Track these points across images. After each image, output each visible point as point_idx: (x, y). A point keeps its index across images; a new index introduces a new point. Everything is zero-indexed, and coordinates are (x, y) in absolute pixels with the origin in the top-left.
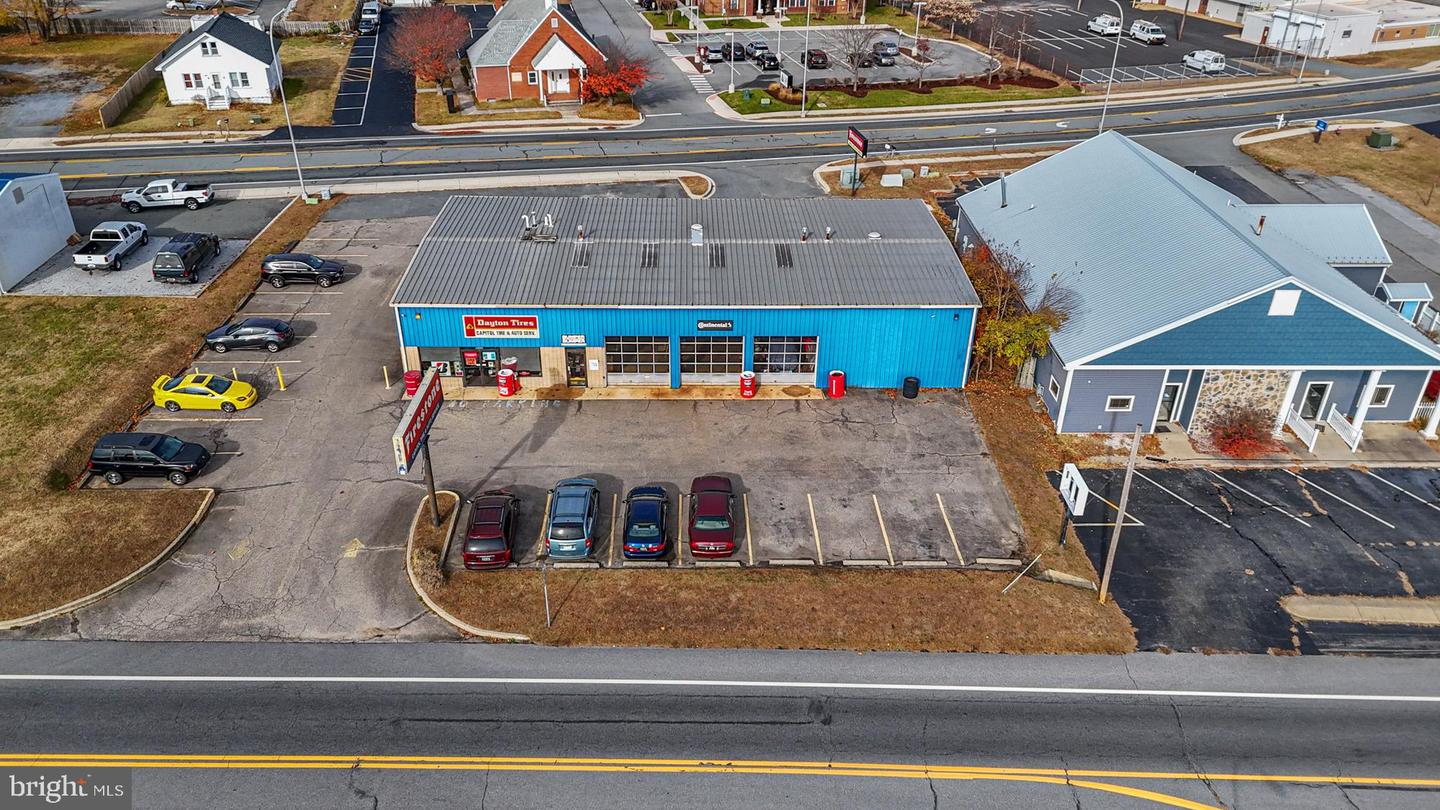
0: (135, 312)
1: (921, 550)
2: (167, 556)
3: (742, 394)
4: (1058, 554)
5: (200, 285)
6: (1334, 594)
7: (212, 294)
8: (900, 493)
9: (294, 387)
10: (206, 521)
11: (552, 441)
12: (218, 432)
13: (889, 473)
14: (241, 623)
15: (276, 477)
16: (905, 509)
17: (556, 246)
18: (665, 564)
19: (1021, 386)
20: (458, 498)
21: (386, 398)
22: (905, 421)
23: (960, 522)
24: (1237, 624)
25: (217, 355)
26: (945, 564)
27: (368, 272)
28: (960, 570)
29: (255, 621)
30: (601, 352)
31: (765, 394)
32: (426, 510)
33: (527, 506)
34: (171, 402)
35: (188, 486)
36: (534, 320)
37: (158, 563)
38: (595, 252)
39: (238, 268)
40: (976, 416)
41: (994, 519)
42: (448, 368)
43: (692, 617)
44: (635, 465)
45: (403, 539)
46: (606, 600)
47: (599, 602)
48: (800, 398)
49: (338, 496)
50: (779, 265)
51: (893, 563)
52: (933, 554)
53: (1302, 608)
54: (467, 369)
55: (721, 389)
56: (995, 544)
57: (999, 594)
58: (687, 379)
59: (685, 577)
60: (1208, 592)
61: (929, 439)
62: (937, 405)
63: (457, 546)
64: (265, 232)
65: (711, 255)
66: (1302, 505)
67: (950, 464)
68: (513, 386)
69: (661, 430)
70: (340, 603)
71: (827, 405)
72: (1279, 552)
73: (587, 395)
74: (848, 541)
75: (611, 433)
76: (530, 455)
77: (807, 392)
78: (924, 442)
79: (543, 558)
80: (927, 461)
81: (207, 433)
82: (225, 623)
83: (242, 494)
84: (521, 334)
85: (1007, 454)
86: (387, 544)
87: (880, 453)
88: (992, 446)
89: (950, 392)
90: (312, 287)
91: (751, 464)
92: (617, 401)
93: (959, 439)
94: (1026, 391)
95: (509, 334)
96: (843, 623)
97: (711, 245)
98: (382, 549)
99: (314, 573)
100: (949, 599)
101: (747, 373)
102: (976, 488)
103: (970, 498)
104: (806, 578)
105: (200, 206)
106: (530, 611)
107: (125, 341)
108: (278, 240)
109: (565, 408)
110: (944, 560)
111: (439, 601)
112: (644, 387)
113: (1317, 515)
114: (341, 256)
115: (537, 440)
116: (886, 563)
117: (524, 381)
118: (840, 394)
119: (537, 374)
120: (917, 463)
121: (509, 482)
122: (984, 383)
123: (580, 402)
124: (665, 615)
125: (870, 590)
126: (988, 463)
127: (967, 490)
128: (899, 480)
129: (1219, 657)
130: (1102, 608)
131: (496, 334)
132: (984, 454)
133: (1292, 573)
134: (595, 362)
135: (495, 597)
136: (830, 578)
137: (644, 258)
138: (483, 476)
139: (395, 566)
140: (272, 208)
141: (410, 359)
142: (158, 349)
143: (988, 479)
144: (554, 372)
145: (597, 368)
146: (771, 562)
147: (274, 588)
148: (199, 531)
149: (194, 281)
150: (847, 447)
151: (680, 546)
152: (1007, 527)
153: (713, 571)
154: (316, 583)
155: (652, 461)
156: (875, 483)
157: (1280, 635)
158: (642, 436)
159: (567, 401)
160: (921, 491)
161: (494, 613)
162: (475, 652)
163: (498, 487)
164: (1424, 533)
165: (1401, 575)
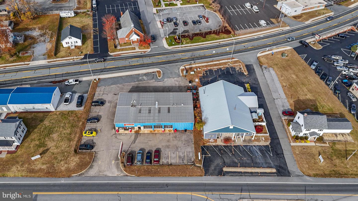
0: (75, 114)
1: (182, 161)
2: (92, 163)
5: (83, 107)
6: (230, 167)
7: (85, 109)
8: (181, 151)
9: (101, 131)
10: (95, 157)
11: (136, 141)
12: (93, 140)
13: (180, 147)
14: (102, 174)
15: (102, 149)
16: (181, 154)
18: (151, 164)
20: (125, 153)
21: (114, 133)
22: (184, 137)
23: (187, 156)
24: (216, 172)
27: (107, 102)
28: (185, 165)
29: (104, 173)
33: (134, 155)
34: (86, 136)
35: (91, 151)
36: (133, 124)
37: (91, 165)
38: (142, 109)
39: (87, 102)
40: (194, 136)
41: (192, 156)
42: (122, 129)
43: (154, 173)
44: (147, 146)
45: (119, 160)
46: (143, 170)
48: (170, 132)
49: (110, 153)
50: (168, 113)
53: (225, 169)
54: (124, 129)
56: (191, 160)
57: (190, 168)
58: (155, 129)
59: (153, 167)
60: (215, 167)
62: (189, 134)
63: (126, 162)
64: (89, 91)
65: (158, 110)
66: (231, 152)
67: (188, 146)
69: (151, 139)
70: (113, 170)
72: (226, 160)
74: (173, 160)
75: (144, 140)
76: (134, 145)
78: (186, 141)
79: (136, 163)
81: (91, 140)
83: (98, 152)
84: (132, 126)
85: (196, 144)
87: (180, 144)
88: (194, 142)
89: (191, 131)
90: (99, 107)
91: (163, 146)
92: (145, 133)
93: (190, 141)
94: (201, 130)
95: (130, 126)
96: (171, 173)
97: (159, 107)
98: (117, 162)
99: (109, 166)
100: (183, 169)
102: (191, 150)
103: (190, 152)
104: (167, 166)
105: (77, 84)
106: (135, 172)
108: (92, 93)
109: (138, 135)
110: (184, 163)
111: (124, 170)
112: (149, 130)
113: (233, 154)
114: (102, 97)
115: (134, 141)
116: (177, 164)
119: (134, 129)
120: (184, 146)
121: (131, 150)
122: (196, 129)
123: (140, 133)
124: (150, 172)
125: (175, 168)
126: (193, 145)
128: (181, 149)
129: (213, 177)
130: (201, 170)
131: (128, 126)
133: (226, 164)
134: (142, 128)
135: (131, 170)
136: (170, 166)
137: (149, 111)
138: (128, 149)
139: (118, 165)
140: (89, 82)
141: (117, 128)
142: (81, 123)
143: (192, 148)
146: (163, 164)
147: (105, 169)
148: (94, 159)
150: (175, 142)
151: (153, 161)
153: (156, 166)
154: (110, 168)
155: (150, 145)
156: (178, 149)
157: (221, 173)
158: (148, 140)
159: (138, 133)
160: (184, 151)
161: (131, 172)
162: (129, 178)
163: (130, 151)
164: (245, 156)
165: (239, 164)
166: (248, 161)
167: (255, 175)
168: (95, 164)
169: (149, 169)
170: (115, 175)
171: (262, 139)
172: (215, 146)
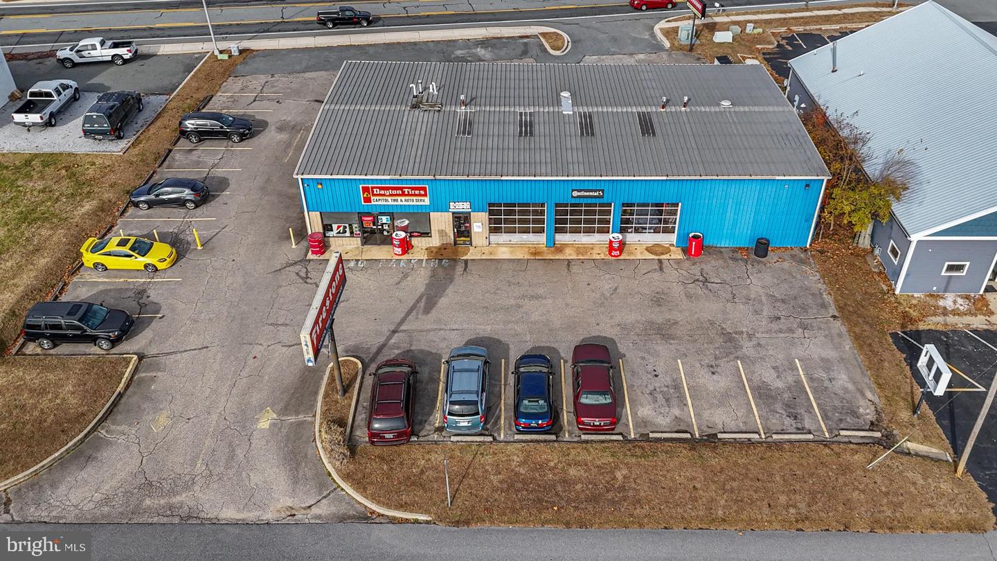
0: (67, 168)
1: (788, 422)
2: (94, 429)
3: (610, 254)
4: (913, 426)
5: (125, 141)
7: (136, 151)
8: (762, 359)
9: (210, 245)
10: (131, 389)
11: (443, 301)
12: (141, 293)
13: (750, 337)
14: (162, 502)
15: (194, 341)
16: (769, 376)
17: (442, 113)
18: (553, 437)
19: (860, 245)
20: (360, 365)
21: (293, 257)
22: (759, 281)
23: (819, 391)
25: (141, 213)
26: (810, 437)
27: (273, 128)
28: (825, 444)
29: (176, 500)
30: (484, 216)
31: (630, 253)
32: (332, 378)
33: (424, 372)
34: (98, 264)
35: (113, 351)
36: (424, 189)
37: (86, 436)
38: (476, 120)
39: (158, 123)
40: (823, 277)
41: (850, 386)
42: (348, 230)
43: (582, 496)
45: (312, 407)
46: (501, 477)
47: (495, 479)
48: (662, 257)
49: (251, 361)
50: (643, 134)
51: (763, 436)
52: (799, 426)
54: (364, 230)
55: (592, 247)
56: (855, 414)
57: (865, 470)
58: (561, 238)
59: (573, 452)
61: (783, 301)
62: (786, 265)
63: (362, 417)
64: (183, 88)
65: (581, 123)
67: (805, 327)
68: (406, 246)
69: (541, 291)
70: (256, 478)
71: (687, 264)
73: (471, 255)
74: (720, 411)
75: (495, 293)
76: (424, 317)
77: (667, 251)
78: (778, 304)
79: (440, 429)
80: (783, 324)
81: (131, 294)
82: (148, 502)
83: (163, 359)
84: (413, 202)
85: (854, 317)
86: (297, 413)
87: (740, 316)
88: (841, 309)
89: (796, 251)
90: (225, 143)
91: (623, 327)
92: (498, 261)
93: (810, 301)
94: (864, 250)
95: (402, 201)
96: (723, 502)
97: (580, 113)
98: (292, 419)
99: (230, 445)
100: (819, 476)
101: (615, 235)
102: (831, 354)
103: (826, 364)
104: (685, 452)
105: (126, 61)
106: (431, 490)
107: (57, 199)
108: (194, 95)
109: (453, 268)
110: (810, 432)
111: (347, 477)
112: (521, 245)
114: (249, 111)
115: (429, 301)
116: (756, 436)
117: (415, 241)
118: (698, 254)
119: (427, 234)
120: (774, 326)
121: (405, 346)
122: (826, 243)
123: (466, 262)
124: (557, 494)
125: (745, 466)
126: (838, 326)
127: (823, 356)
128: (759, 345)
130: (959, 482)
131: (391, 201)
132: (834, 317)
134: (479, 225)
135: (399, 474)
136: (707, 453)
137: (521, 127)
138: (382, 340)
139: (304, 438)
140: (188, 63)
141: (314, 223)
142: (88, 206)
143: (840, 344)
144: (442, 233)
145: (480, 230)
146: (651, 435)
147: (193, 463)
148: (123, 400)
149: (120, 138)
150: (709, 309)
151: (566, 417)
152: (863, 395)
153: (598, 446)
154: (232, 457)
155: (534, 323)
156: (738, 347)
158: (524, 297)
159: (455, 260)
160: (781, 356)
161: (398, 492)
162: (382, 535)
163: (397, 352)
169: (541, 467)
170: (271, 516)
172: (987, 335)
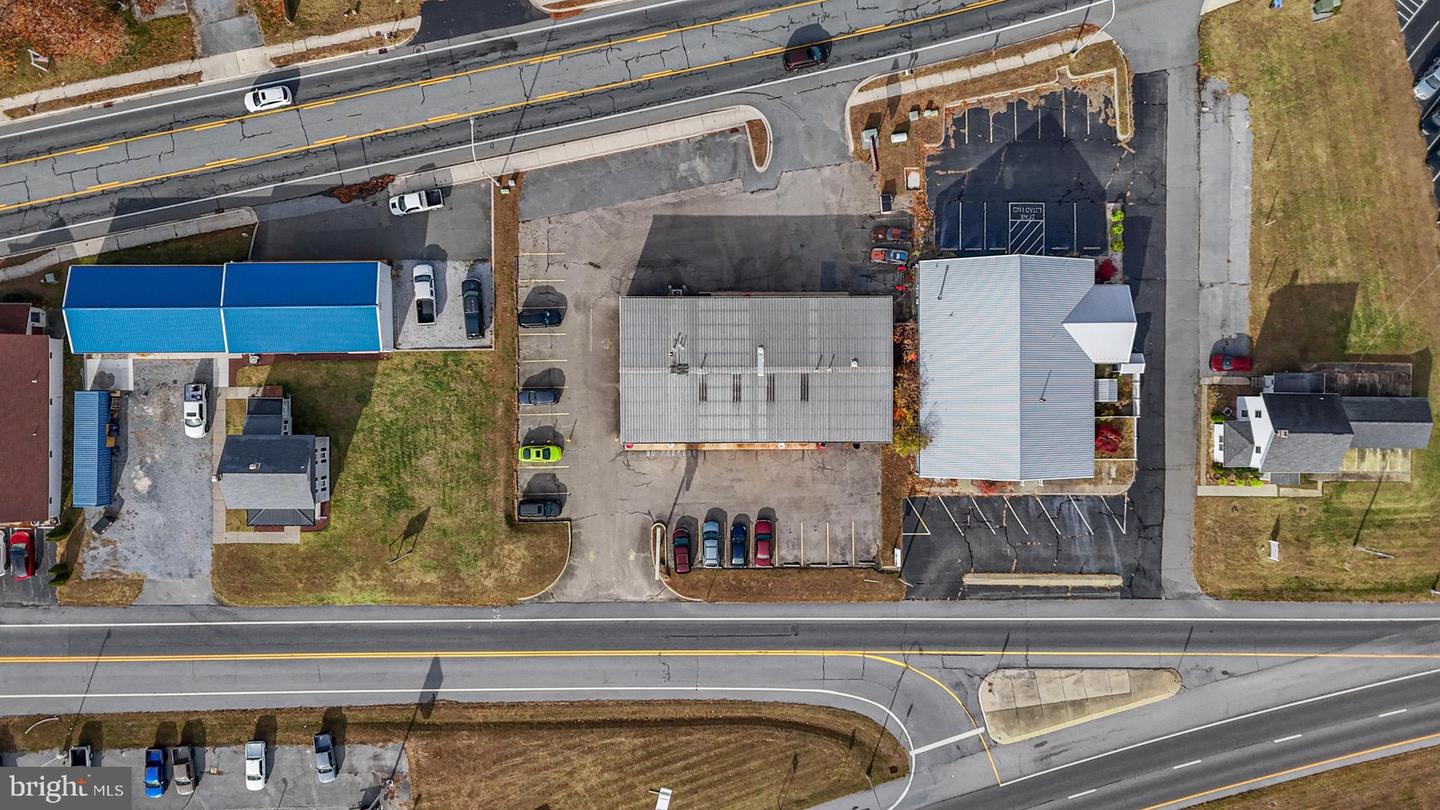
1: (840, 559)
6: (985, 572)
7: (500, 344)
8: (839, 521)
11: (694, 482)
12: (554, 477)
13: (836, 507)
14: (605, 594)
15: (589, 510)
16: (839, 531)
17: (689, 377)
20: (665, 528)
21: (618, 448)
22: (851, 467)
23: (858, 539)
24: (942, 588)
26: (847, 566)
28: (851, 569)
37: (568, 565)
38: (709, 384)
41: (872, 537)
43: (756, 591)
44: (731, 502)
45: (649, 550)
49: (618, 523)
50: (801, 400)
51: (828, 566)
52: (844, 560)
56: (868, 554)
59: (753, 574)
60: (940, 571)
61: (858, 483)
64: (495, 250)
65: (768, 387)
66: (998, 519)
67: (862, 501)
72: (977, 549)
74: (814, 552)
76: (687, 493)
78: (855, 485)
80: (854, 499)
81: (550, 478)
83: (579, 521)
85: (888, 493)
86: (643, 552)
87: (835, 494)
88: (883, 488)
91: (780, 501)
93: (870, 482)
97: (768, 375)
98: (642, 555)
99: (622, 568)
102: (869, 517)
103: (866, 524)
104: (796, 573)
106: (701, 590)
109: (698, 457)
113: (1001, 528)
114: (550, 282)
115: (687, 483)
116: (825, 565)
120: (849, 501)
121: (682, 514)
126: (878, 500)
127: (866, 519)
129: (930, 601)
130: (897, 583)
132: (878, 494)
133: (974, 560)
136: (804, 574)
137: (734, 391)
138: (671, 509)
139: (649, 565)
140: (482, 202)
143: (875, 511)
146: (784, 565)
147: (610, 576)
148: (574, 546)
152: (875, 542)
153: (763, 571)
154: (624, 573)
155: (739, 498)
156: (829, 514)
157: (955, 591)
158: (734, 480)
159: (698, 451)
160: (847, 519)
161: (687, 591)
162: (685, 606)
163: (679, 517)
164: (1038, 537)
165: (1015, 561)
166: (1045, 553)
167: (1057, 595)
168: (577, 561)
169: (740, 581)
170: (644, 599)
171: (1109, 474)
172: (947, 499)
